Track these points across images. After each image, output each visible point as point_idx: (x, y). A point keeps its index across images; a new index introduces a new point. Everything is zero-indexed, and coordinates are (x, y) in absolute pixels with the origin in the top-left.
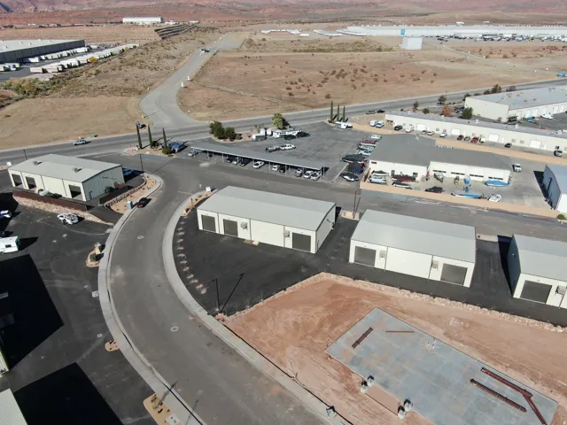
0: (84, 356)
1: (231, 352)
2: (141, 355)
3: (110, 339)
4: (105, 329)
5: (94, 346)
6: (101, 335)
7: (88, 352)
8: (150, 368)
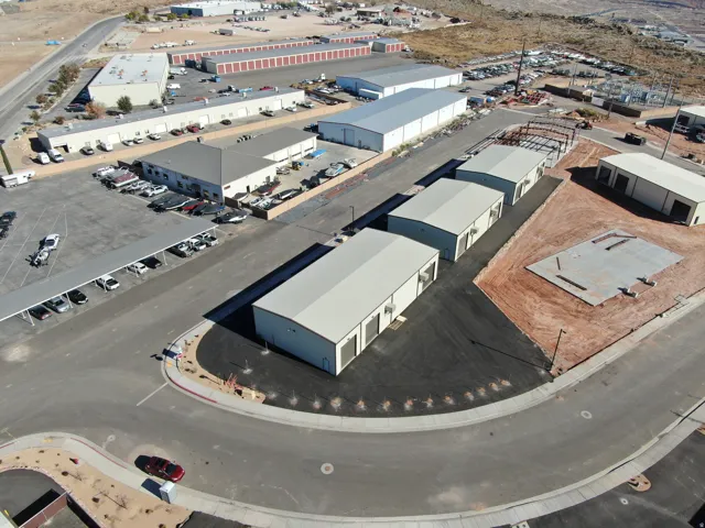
0: (673, 514)
1: (610, 369)
2: (644, 448)
3: (628, 488)
4: (610, 496)
5: (650, 505)
6: (622, 500)
7: (665, 511)
8: (661, 437)
